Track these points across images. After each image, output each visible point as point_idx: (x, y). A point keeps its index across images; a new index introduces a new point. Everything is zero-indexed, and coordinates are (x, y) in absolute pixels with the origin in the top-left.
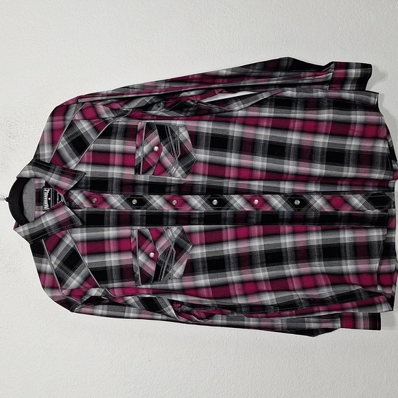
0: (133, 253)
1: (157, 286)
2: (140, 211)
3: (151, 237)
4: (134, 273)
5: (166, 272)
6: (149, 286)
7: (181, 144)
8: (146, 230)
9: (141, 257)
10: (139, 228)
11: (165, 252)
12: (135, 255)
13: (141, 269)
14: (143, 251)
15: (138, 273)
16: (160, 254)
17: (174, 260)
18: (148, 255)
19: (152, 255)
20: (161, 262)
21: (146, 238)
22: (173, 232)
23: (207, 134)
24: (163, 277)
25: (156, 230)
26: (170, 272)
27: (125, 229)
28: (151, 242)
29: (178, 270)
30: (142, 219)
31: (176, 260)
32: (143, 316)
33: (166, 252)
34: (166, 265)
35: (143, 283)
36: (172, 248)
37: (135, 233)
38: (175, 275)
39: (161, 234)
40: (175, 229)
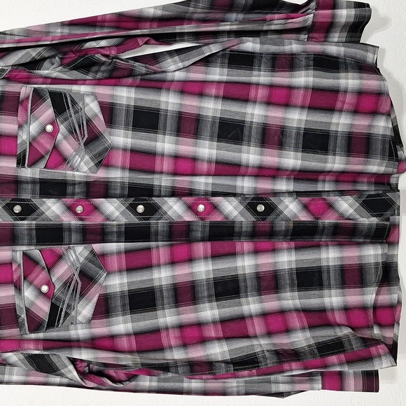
0: (16, 287)
1: (53, 334)
2: (25, 222)
3: (43, 263)
4: (17, 317)
5: (67, 314)
6: (41, 335)
7: (89, 121)
8: (35, 252)
9: (28, 293)
10: (24, 248)
11: (65, 284)
12: (18, 288)
13: (28, 310)
14: (31, 283)
15: (24, 316)
16: (57, 286)
17: (78, 296)
18: (39, 290)
19: (45, 289)
20: (58, 299)
21: (36, 263)
22: (78, 254)
23: (128, 106)
24: (61, 321)
25: (52, 251)
26: (73, 313)
27: (5, 250)
28: (43, 268)
29: (85, 309)
30: (30, 235)
31: (82, 295)
32: (32, 379)
33: (67, 284)
34: (66, 302)
35: (32, 330)
36: (76, 277)
37: (19, 257)
38: (80, 318)
39: (60, 257)
40: (80, 249)
